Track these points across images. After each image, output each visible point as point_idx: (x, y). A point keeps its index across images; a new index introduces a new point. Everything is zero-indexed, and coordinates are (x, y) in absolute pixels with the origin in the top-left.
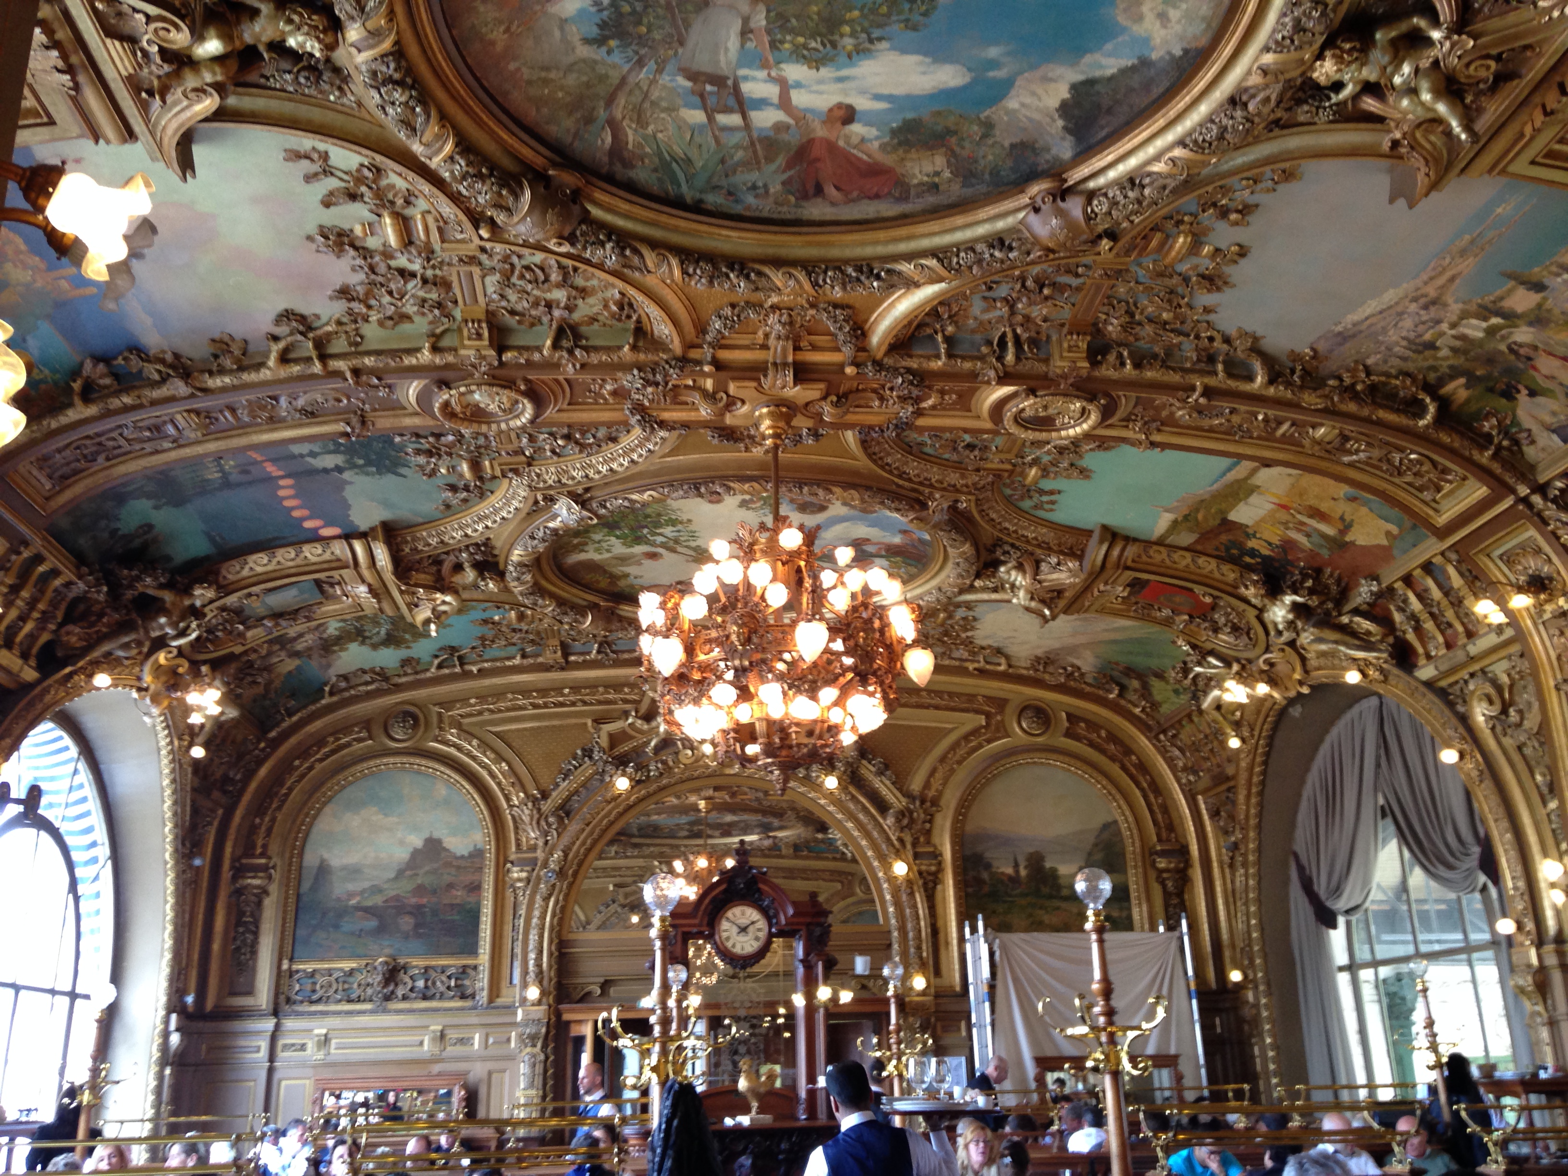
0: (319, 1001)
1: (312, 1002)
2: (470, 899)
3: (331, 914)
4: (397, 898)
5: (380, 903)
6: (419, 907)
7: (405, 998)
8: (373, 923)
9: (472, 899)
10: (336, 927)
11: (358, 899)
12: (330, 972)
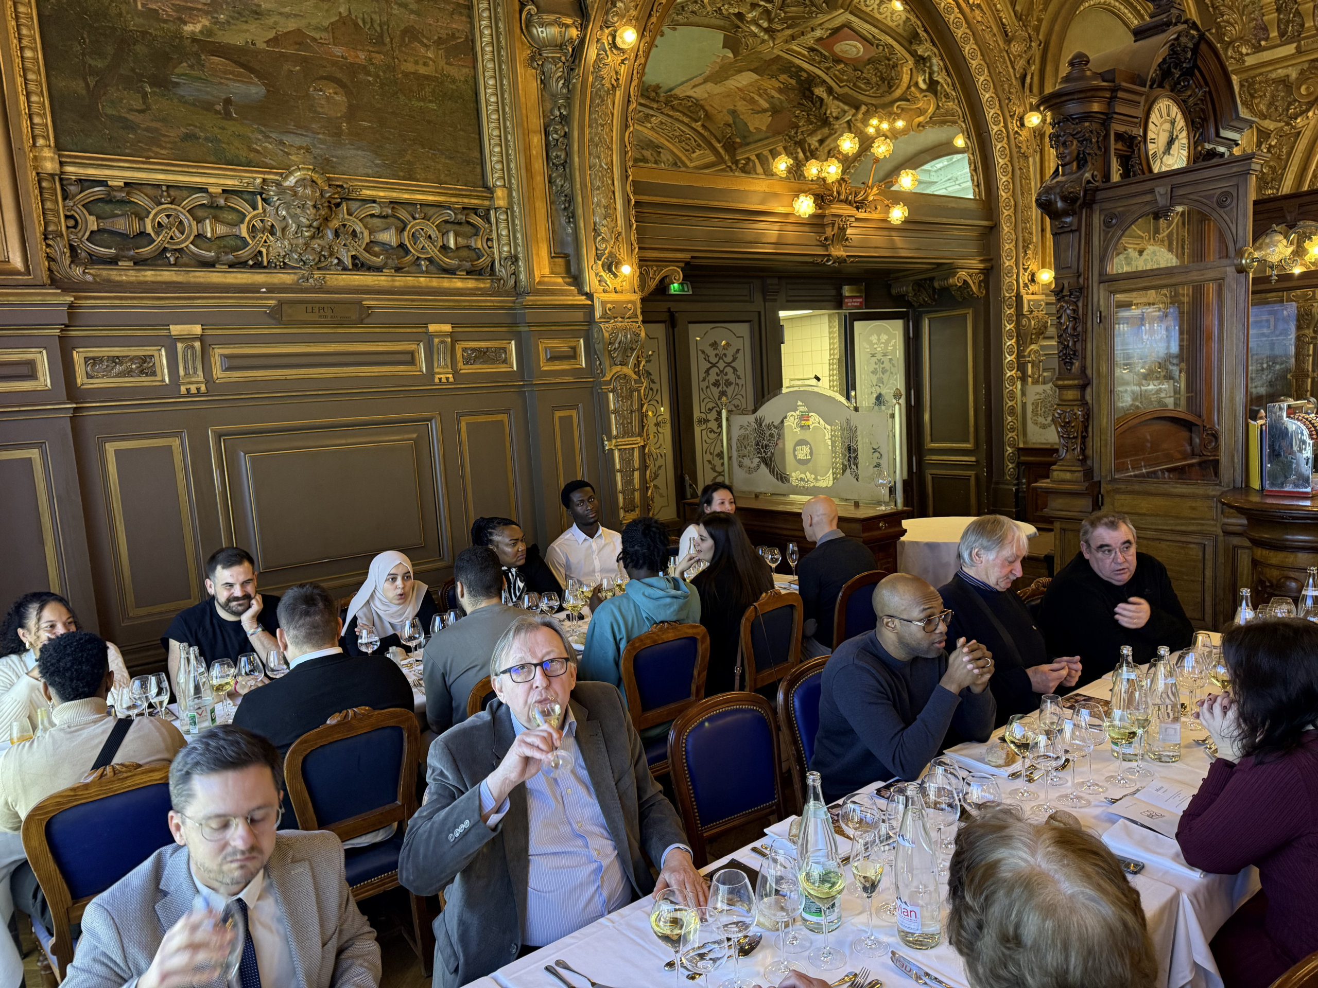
0: (159, 259)
1: (139, 262)
2: (453, 71)
3: (140, 49)
4: (298, 38)
5: (261, 45)
6: (353, 69)
7: (358, 265)
8: (256, 90)
9: (459, 72)
10: (163, 83)
11: (205, 22)
12: (174, 193)
